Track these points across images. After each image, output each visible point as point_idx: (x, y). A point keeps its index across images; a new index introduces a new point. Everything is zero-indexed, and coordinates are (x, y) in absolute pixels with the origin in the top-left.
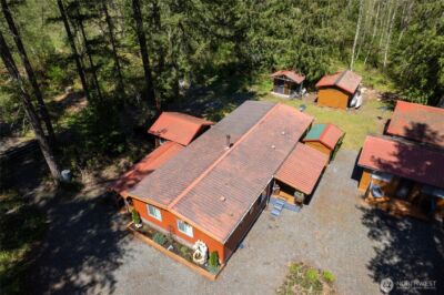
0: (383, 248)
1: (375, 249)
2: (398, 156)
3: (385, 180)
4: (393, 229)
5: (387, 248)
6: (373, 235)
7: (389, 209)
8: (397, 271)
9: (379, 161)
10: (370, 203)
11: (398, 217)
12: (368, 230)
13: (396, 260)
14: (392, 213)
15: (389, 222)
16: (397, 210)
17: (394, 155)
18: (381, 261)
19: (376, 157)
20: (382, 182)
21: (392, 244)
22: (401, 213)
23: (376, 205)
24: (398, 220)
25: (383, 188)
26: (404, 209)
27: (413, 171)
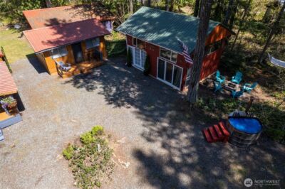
0: (102, 90)
1: (99, 93)
2: (59, 32)
3: (64, 55)
4: (95, 78)
5: (104, 88)
6: (90, 89)
7: (82, 72)
8: (121, 93)
9: (50, 42)
10: (69, 76)
11: (90, 71)
12: (84, 89)
13: (114, 90)
14: (85, 72)
15: (89, 77)
16: (86, 68)
17: (56, 34)
18: (109, 96)
19: (45, 41)
20: (63, 57)
21: (103, 84)
22: (89, 68)
23: (73, 74)
24: (92, 73)
25: (67, 62)
26: (89, 65)
27: (75, 36)
